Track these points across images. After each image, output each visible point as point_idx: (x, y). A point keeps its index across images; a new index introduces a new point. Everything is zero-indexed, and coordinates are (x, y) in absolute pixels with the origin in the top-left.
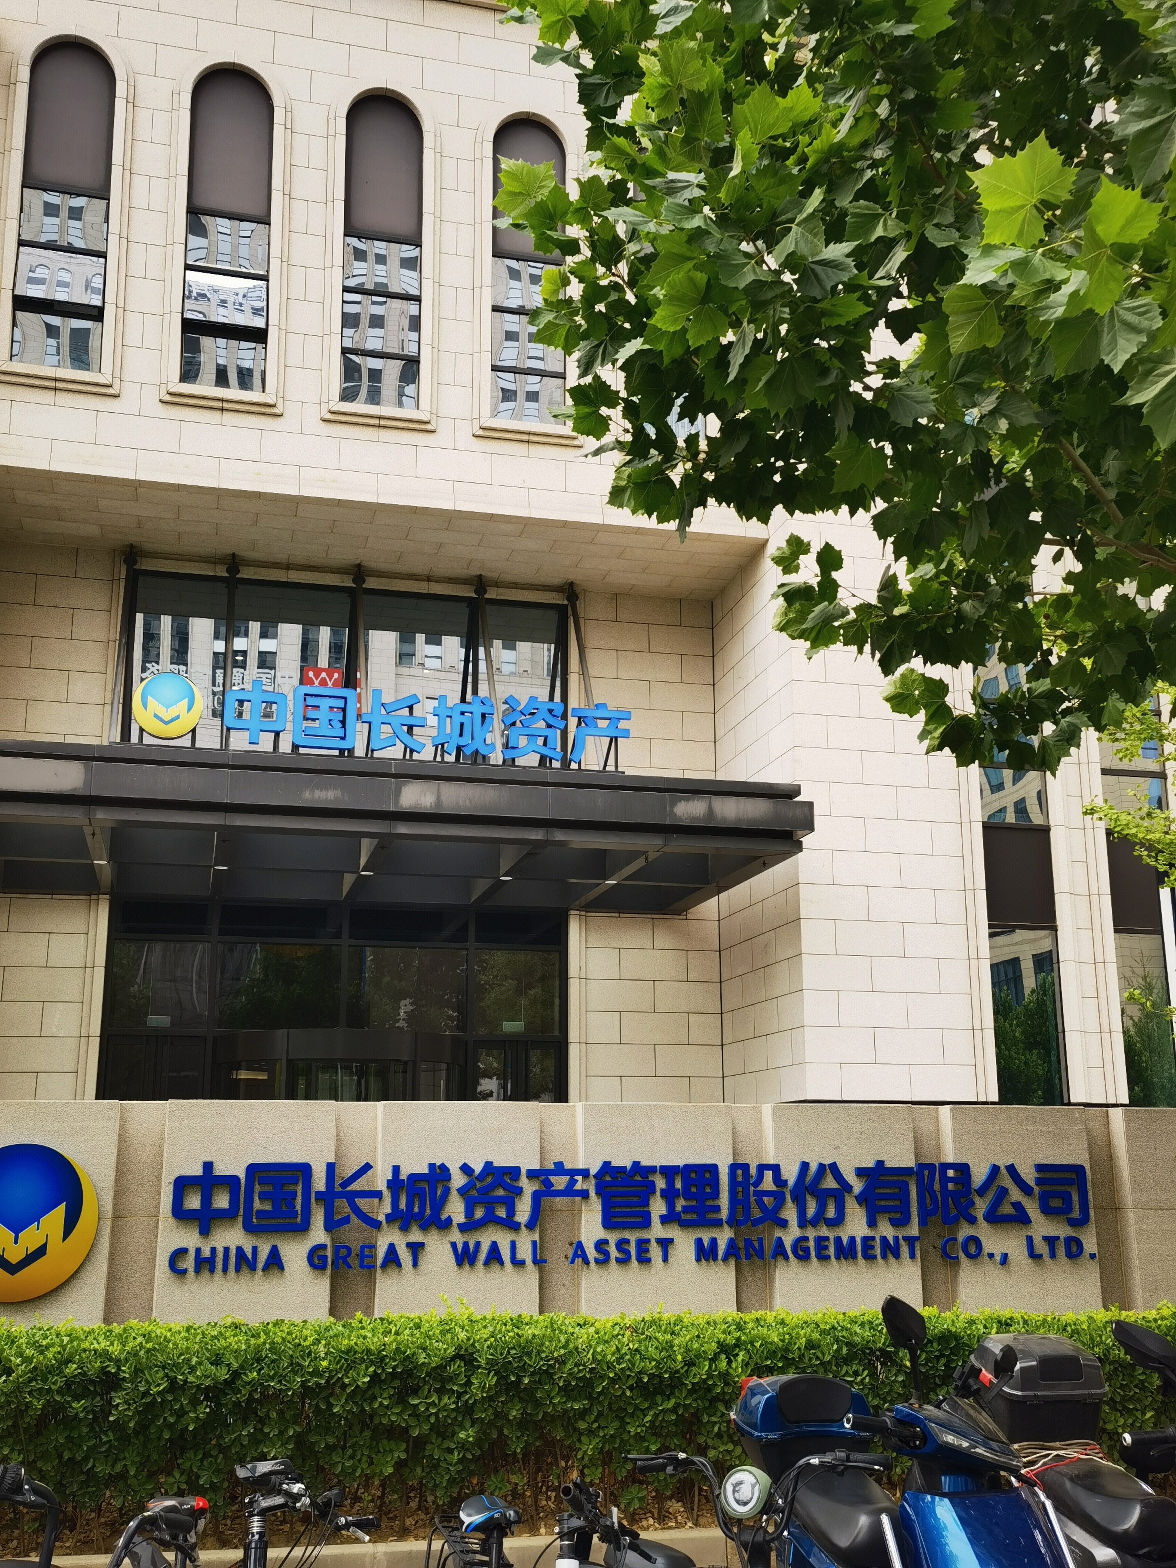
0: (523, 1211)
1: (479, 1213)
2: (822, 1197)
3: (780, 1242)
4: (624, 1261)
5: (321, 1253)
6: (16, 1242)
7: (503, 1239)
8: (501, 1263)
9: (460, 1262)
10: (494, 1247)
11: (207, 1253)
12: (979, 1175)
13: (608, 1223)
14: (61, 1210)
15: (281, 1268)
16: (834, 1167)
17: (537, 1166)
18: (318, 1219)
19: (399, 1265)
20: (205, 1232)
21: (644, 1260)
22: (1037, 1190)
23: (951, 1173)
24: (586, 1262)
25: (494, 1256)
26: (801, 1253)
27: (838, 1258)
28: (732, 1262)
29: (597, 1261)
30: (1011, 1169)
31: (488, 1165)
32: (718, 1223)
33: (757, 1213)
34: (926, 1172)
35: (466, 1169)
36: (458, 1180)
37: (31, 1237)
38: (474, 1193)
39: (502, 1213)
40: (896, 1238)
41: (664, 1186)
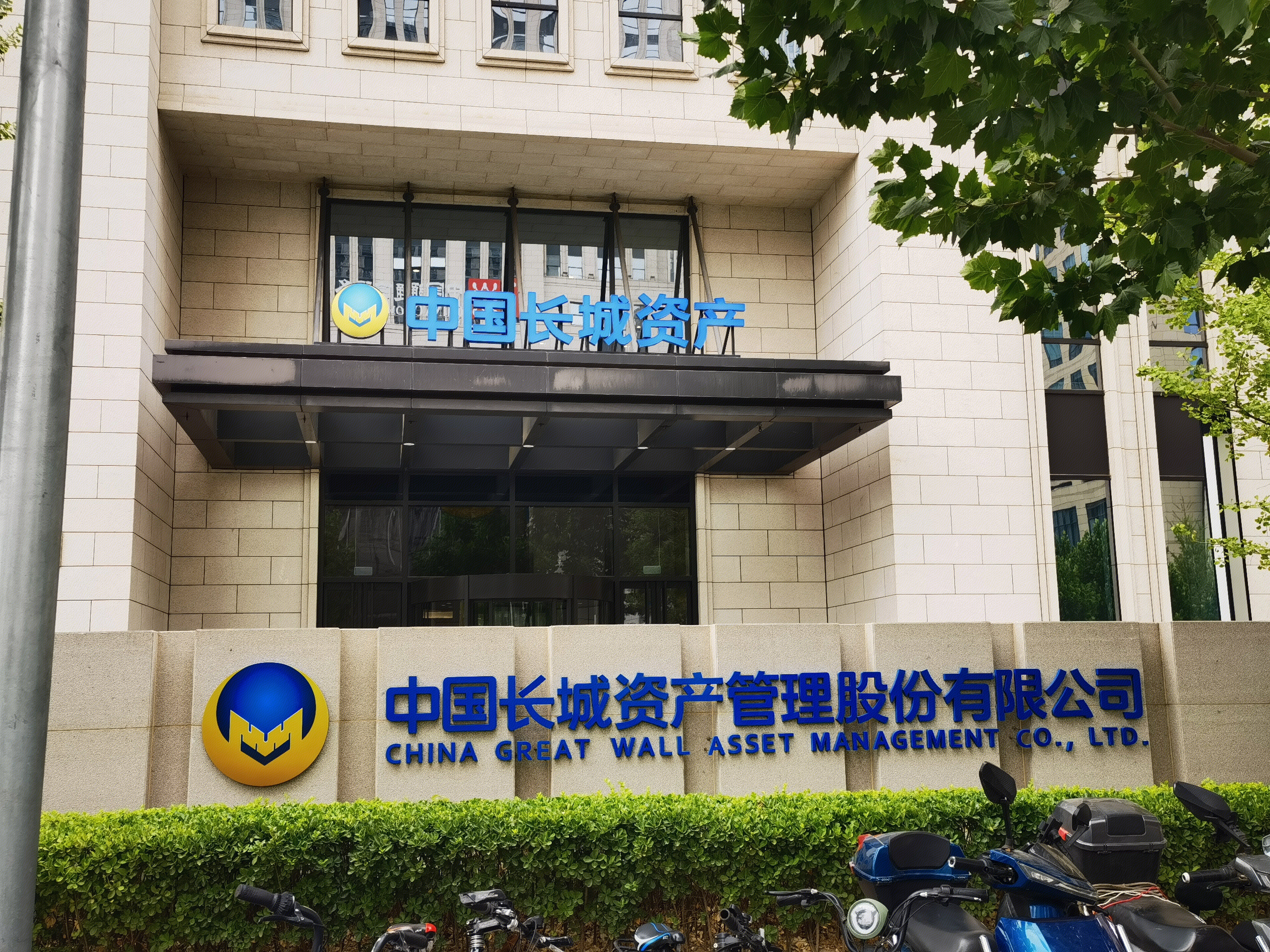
0: (669, 713)
1: (633, 715)
2: (916, 698)
3: (881, 735)
4: (753, 752)
5: (506, 748)
6: (266, 739)
7: (654, 735)
8: (653, 755)
9: (619, 755)
10: (646, 742)
11: (415, 748)
12: (1048, 678)
13: (739, 722)
14: (299, 715)
15: (475, 760)
16: (926, 674)
17: (679, 677)
18: (503, 721)
19: (569, 757)
20: (413, 731)
21: (769, 751)
22: (1097, 690)
23: (1024, 677)
24: (722, 754)
25: (647, 749)
26: (899, 744)
27: (930, 747)
28: (842, 752)
29: (731, 753)
30: (1076, 674)
31: (640, 675)
32: (830, 721)
33: (862, 712)
34: (1003, 677)
35: (621, 679)
36: (615, 689)
37: (277, 736)
38: (629, 699)
39: (652, 715)
40: (979, 731)
41: (784, 691)
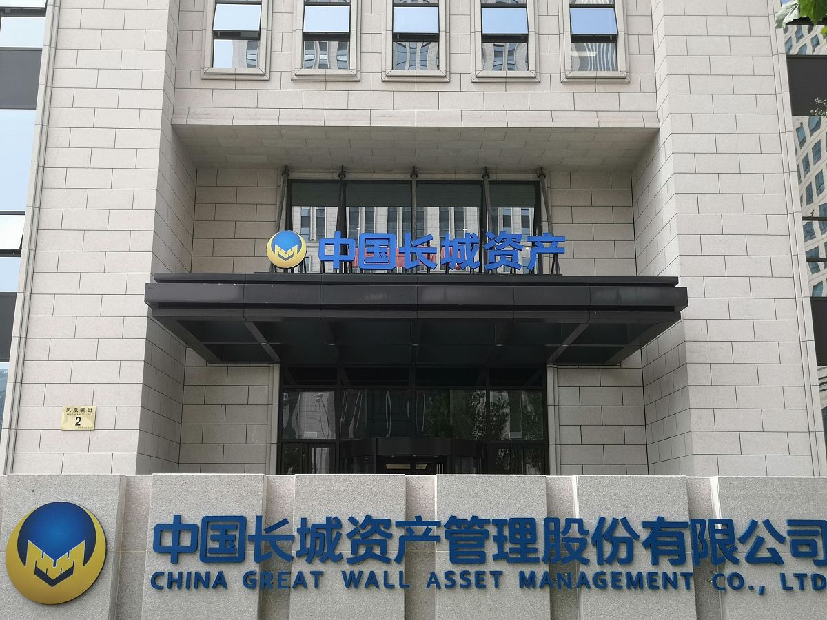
0: (393, 549)
1: (362, 551)
2: (616, 542)
3: (583, 577)
4: (467, 586)
5: (252, 577)
6: (54, 565)
7: (378, 568)
8: (377, 586)
9: (348, 585)
10: (372, 575)
11: (176, 576)
12: (741, 528)
13: (454, 559)
14: (82, 546)
15: (225, 586)
16: (624, 521)
17: (402, 519)
18: (251, 550)
19: (306, 586)
20: (175, 561)
21: (480, 584)
22: (788, 539)
23: (719, 526)
24: (439, 587)
25: (372, 580)
26: (600, 584)
27: (629, 587)
28: (547, 589)
29: (447, 586)
30: (767, 524)
31: (368, 518)
32: (536, 561)
33: (565, 553)
34: (698, 526)
35: (352, 520)
36: (348, 528)
37: (64, 563)
38: (358, 537)
39: (378, 551)
40: (675, 574)
41: (496, 534)
